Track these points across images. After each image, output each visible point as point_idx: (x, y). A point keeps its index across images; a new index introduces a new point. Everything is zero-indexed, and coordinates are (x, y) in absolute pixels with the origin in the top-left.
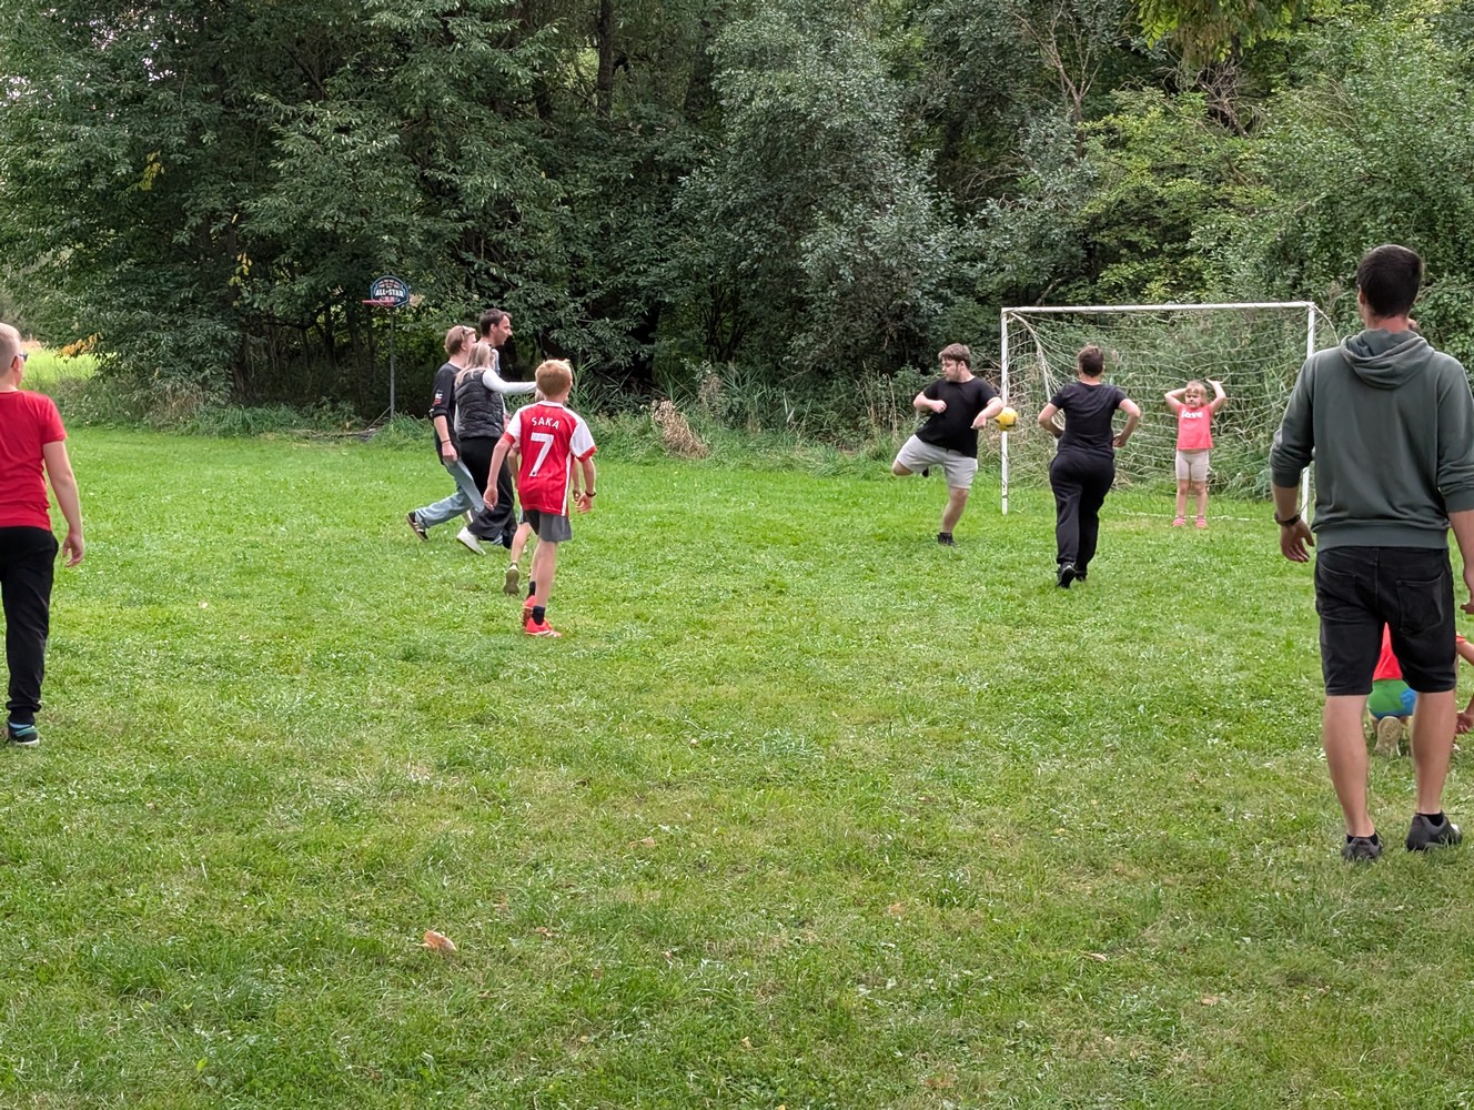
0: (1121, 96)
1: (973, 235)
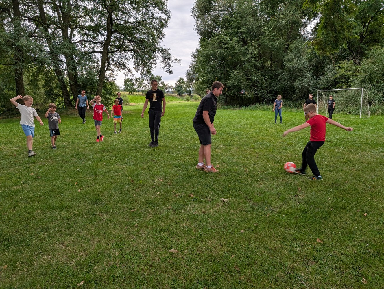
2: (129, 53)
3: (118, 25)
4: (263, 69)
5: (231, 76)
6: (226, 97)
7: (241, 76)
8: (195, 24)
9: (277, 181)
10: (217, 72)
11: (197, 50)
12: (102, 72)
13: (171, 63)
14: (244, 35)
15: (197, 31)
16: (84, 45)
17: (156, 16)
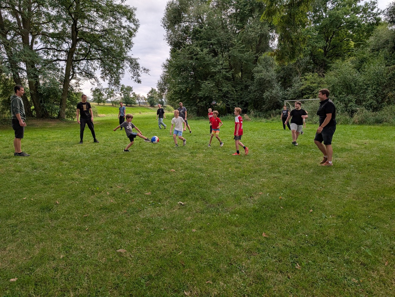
0: (306, 74)
1: (286, 92)
2: (96, 62)
3: (83, 33)
4: (234, 80)
5: (202, 87)
6: (198, 107)
7: (212, 87)
8: (165, 34)
9: (235, 184)
10: (188, 83)
11: (168, 60)
12: (66, 81)
13: (140, 73)
14: (214, 47)
15: (167, 41)
16: (47, 52)
17: (124, 25)
